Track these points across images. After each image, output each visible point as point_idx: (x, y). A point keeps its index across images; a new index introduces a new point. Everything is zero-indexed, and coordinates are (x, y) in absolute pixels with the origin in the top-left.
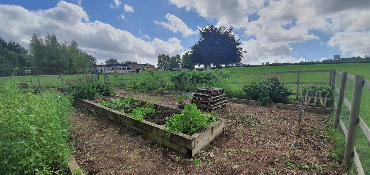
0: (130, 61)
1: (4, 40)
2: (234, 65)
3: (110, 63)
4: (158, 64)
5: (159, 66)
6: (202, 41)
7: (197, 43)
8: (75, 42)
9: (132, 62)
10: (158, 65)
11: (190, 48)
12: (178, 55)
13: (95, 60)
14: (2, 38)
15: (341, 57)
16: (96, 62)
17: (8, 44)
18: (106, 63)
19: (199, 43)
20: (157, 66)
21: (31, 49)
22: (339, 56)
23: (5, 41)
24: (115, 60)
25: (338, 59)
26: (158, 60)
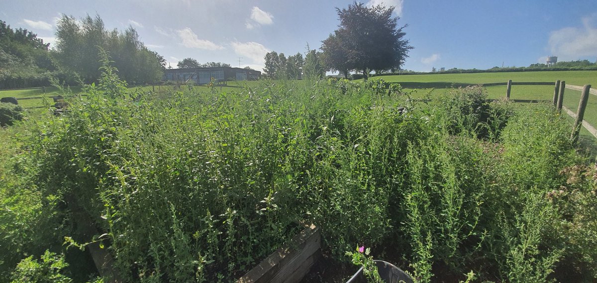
0: (219, 64)
1: (9, 26)
2: (390, 71)
3: (186, 67)
4: (265, 69)
5: (267, 72)
6: (342, 30)
7: (334, 34)
8: (133, 31)
9: (221, 65)
10: (265, 71)
11: (323, 43)
12: (298, 55)
13: (163, 61)
14: (5, 22)
15: (559, 61)
16: (165, 65)
17: (15, 32)
18: (178, 65)
19: (336, 34)
20: (264, 73)
21: (60, 41)
22: (556, 58)
23: (11, 28)
24: (194, 62)
25: (553, 63)
26: (265, 61)
